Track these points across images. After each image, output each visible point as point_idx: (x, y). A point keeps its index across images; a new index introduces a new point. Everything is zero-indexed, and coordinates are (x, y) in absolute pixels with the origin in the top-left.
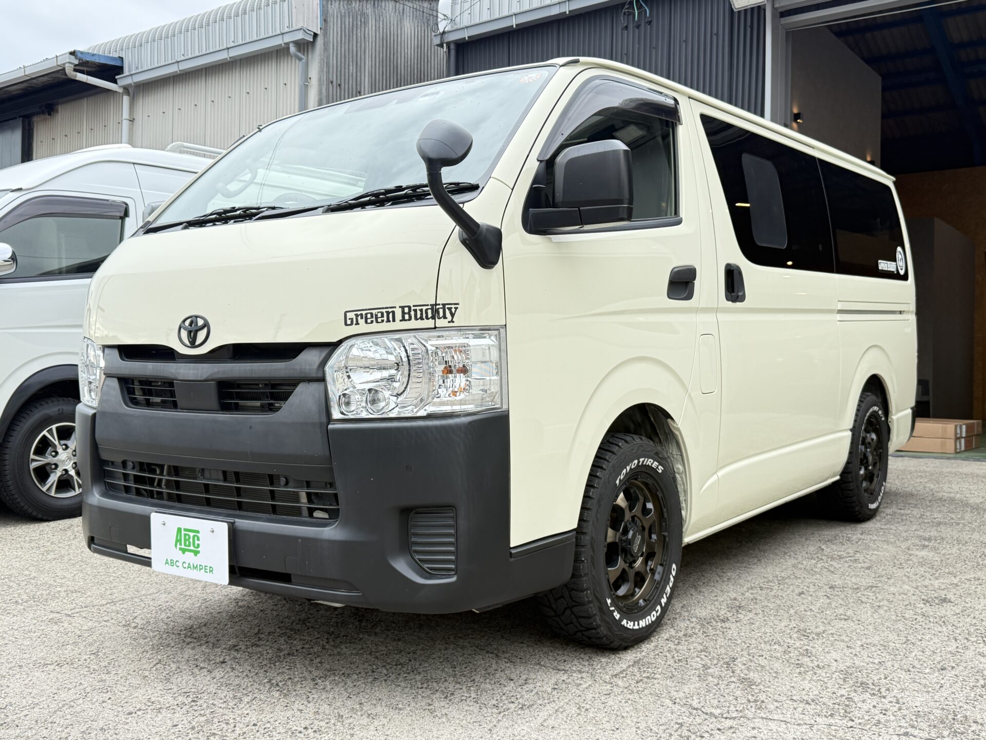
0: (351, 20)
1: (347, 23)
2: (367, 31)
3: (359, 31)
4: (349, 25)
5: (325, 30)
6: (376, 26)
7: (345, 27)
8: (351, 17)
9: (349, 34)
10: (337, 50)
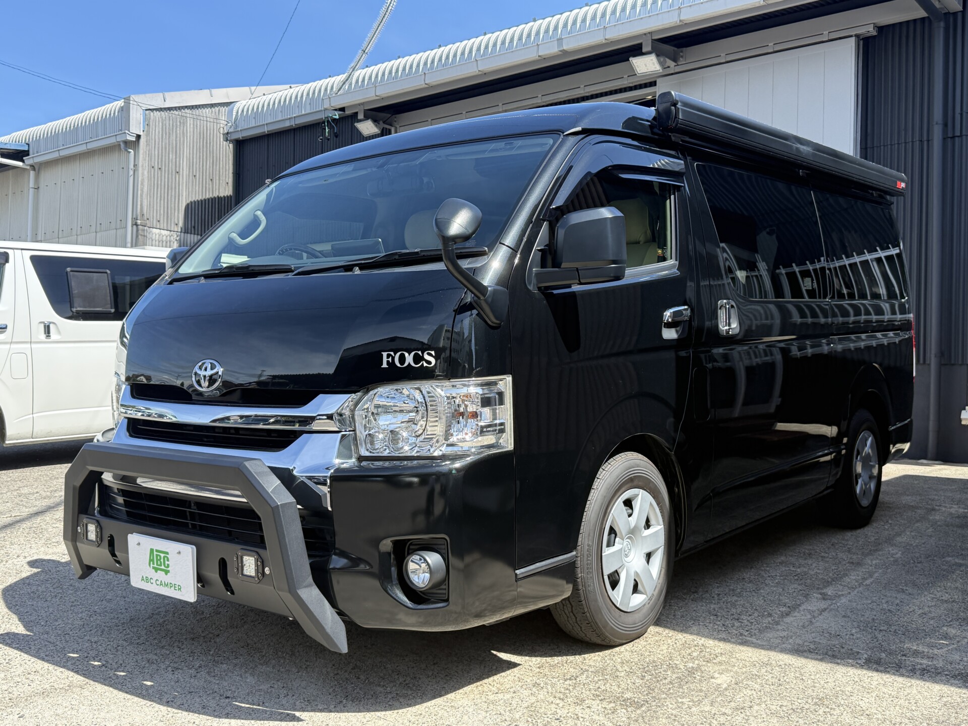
0: (171, 122)
1: (168, 125)
2: (185, 129)
3: (178, 129)
4: (169, 125)
5: (147, 131)
6: (193, 125)
7: (166, 128)
8: (171, 120)
9: (169, 133)
10: (159, 144)
